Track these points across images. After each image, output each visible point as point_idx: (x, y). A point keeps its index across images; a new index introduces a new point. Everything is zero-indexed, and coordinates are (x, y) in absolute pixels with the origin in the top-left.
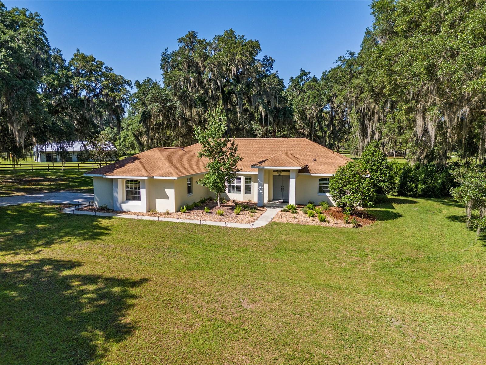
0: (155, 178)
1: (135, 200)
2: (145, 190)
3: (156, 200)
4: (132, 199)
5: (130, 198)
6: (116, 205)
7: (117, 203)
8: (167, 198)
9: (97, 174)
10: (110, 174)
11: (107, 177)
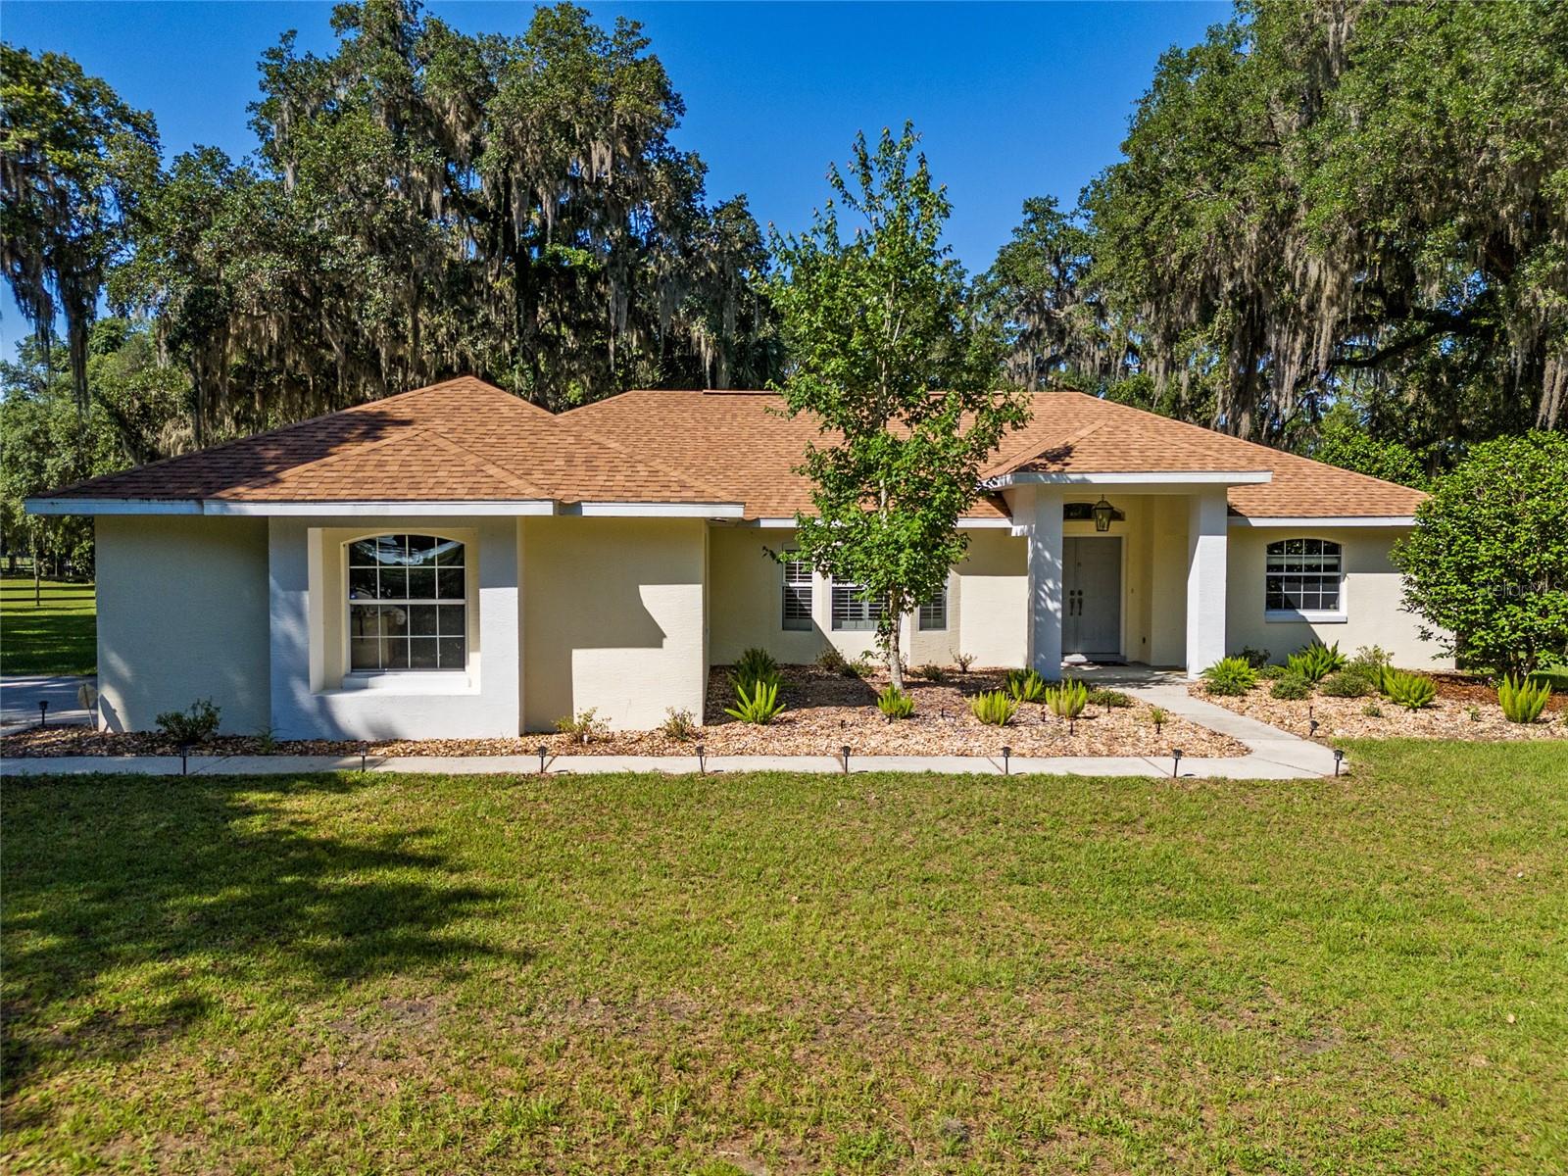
0: (588, 510)
1: (417, 666)
2: (510, 595)
3: (575, 652)
4: (397, 662)
5: (382, 653)
6: (290, 697)
7: (297, 685)
8: (651, 636)
9: (144, 496)
10: (260, 493)
11: (236, 509)
